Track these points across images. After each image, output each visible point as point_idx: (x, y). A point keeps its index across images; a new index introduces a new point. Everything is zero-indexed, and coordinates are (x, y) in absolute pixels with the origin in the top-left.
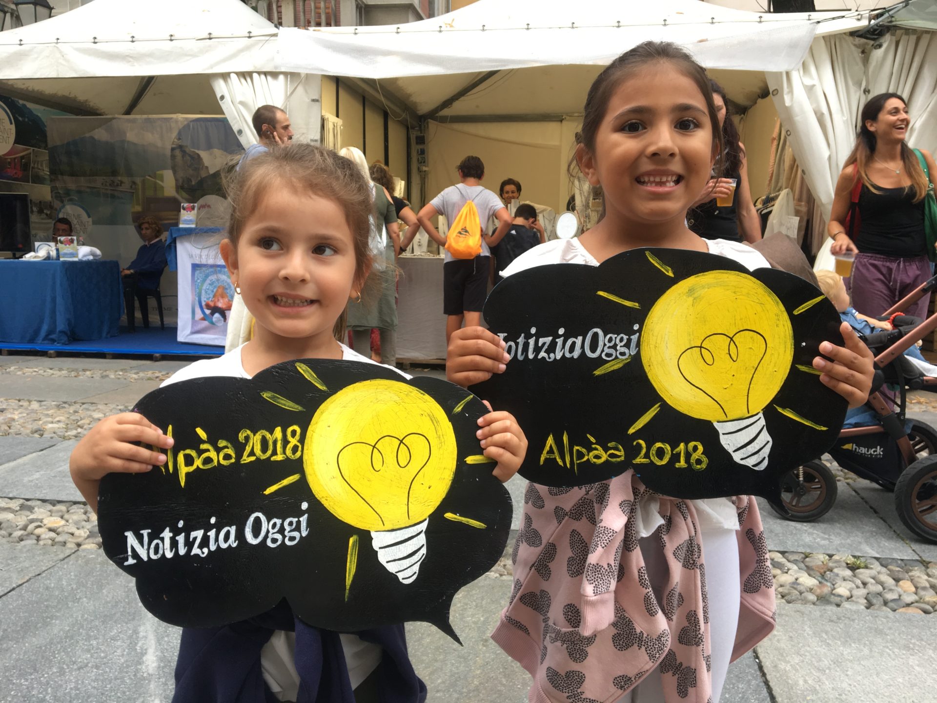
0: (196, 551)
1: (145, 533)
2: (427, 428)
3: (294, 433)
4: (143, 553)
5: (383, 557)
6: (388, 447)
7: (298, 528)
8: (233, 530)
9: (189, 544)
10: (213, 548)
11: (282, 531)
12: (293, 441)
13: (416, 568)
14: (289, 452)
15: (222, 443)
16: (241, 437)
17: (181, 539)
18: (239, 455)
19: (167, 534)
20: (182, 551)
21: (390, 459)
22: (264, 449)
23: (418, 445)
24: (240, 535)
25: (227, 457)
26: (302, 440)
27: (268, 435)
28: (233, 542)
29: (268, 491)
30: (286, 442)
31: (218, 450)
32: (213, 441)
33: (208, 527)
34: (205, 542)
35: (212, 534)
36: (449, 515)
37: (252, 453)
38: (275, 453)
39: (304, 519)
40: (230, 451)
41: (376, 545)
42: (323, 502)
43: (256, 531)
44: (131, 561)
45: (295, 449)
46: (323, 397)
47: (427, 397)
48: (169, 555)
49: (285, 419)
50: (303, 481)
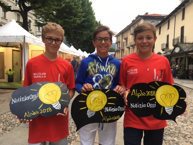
0: (140, 107)
1: (133, 104)
2: (175, 93)
3: (154, 92)
4: (133, 107)
5: (166, 111)
6: (168, 95)
7: (154, 105)
8: (145, 105)
9: (139, 106)
11: (152, 106)
12: (154, 93)
13: (171, 113)
14: (153, 95)
15: (144, 93)
16: (147, 92)
17: (138, 105)
18: (146, 94)
19: (136, 104)
20: (138, 107)
21: (168, 97)
22: (150, 94)
23: (173, 96)
24: (146, 106)
25: (144, 95)
26: (155, 93)
28: (145, 106)
29: (150, 100)
30: (153, 93)
31: (143, 93)
32: (142, 92)
33: (142, 104)
34: (141, 106)
35: (142, 105)
36: (177, 106)
37: (148, 94)
38: (151, 95)
39: (155, 104)
40: (145, 94)
41: (165, 109)
42: (158, 102)
43: (148, 105)
44: (131, 107)
45: (154, 94)
46: (159, 87)
47: (175, 88)
48: (136, 107)
49: (153, 90)
50: (155, 99)
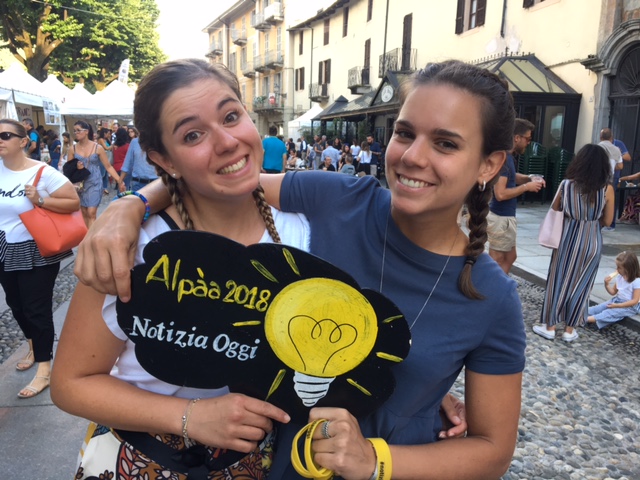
0: (178, 342)
2: (359, 324)
3: (265, 295)
4: (143, 332)
5: (297, 387)
6: (328, 327)
7: (249, 352)
8: (206, 339)
9: (175, 337)
10: (190, 344)
12: (263, 300)
13: (316, 400)
14: (258, 306)
15: (213, 284)
16: (228, 284)
17: (170, 332)
18: (223, 295)
19: (161, 326)
20: (169, 339)
21: (326, 334)
22: (242, 298)
23: (348, 333)
24: (210, 343)
25: (214, 294)
26: (270, 301)
27: (247, 290)
28: (203, 345)
29: (236, 324)
30: (258, 298)
31: (209, 287)
32: (207, 280)
33: (190, 332)
34: (185, 339)
35: (191, 336)
36: (350, 380)
37: (232, 297)
38: (248, 302)
39: (254, 349)
40: (217, 291)
41: (295, 379)
43: (220, 346)
44: (134, 334)
45: (263, 305)
46: (295, 278)
47: (369, 305)
48: (160, 338)
50: (262, 327)
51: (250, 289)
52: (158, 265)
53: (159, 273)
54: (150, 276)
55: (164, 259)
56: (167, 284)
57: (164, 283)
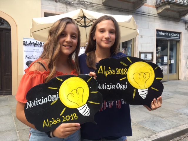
3: (125, 70)
5: (140, 94)
6: (142, 74)
10: (111, 88)
11: (123, 87)
13: (145, 96)
16: (116, 69)
18: (116, 73)
19: (103, 85)
20: (106, 88)
22: (120, 72)
24: (115, 87)
26: (127, 71)
27: (121, 70)
29: (121, 80)
32: (111, 70)
33: (110, 85)
39: (126, 85)
41: (139, 91)
42: (130, 83)
43: (118, 86)
46: (131, 64)
49: (124, 67)
50: (127, 79)
51: (122, 69)
52: (100, 69)
53: (100, 71)
54: (99, 72)
55: (101, 67)
56: (103, 73)
57: (102, 73)
